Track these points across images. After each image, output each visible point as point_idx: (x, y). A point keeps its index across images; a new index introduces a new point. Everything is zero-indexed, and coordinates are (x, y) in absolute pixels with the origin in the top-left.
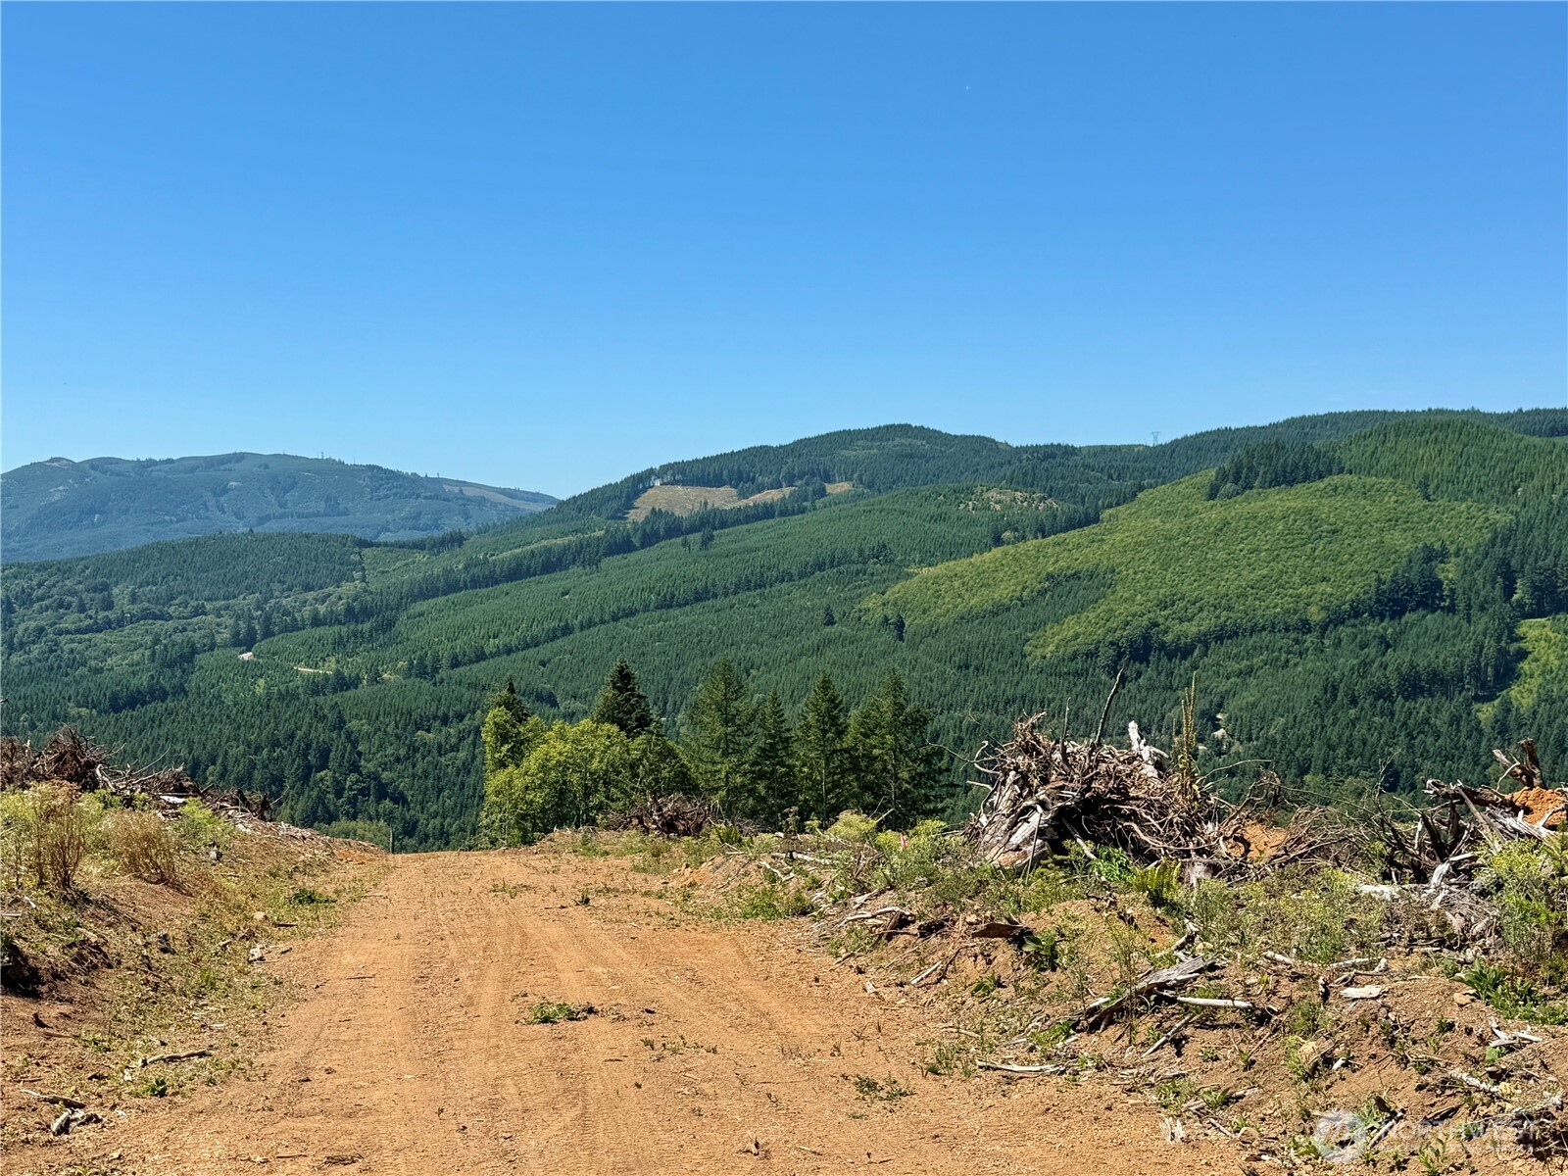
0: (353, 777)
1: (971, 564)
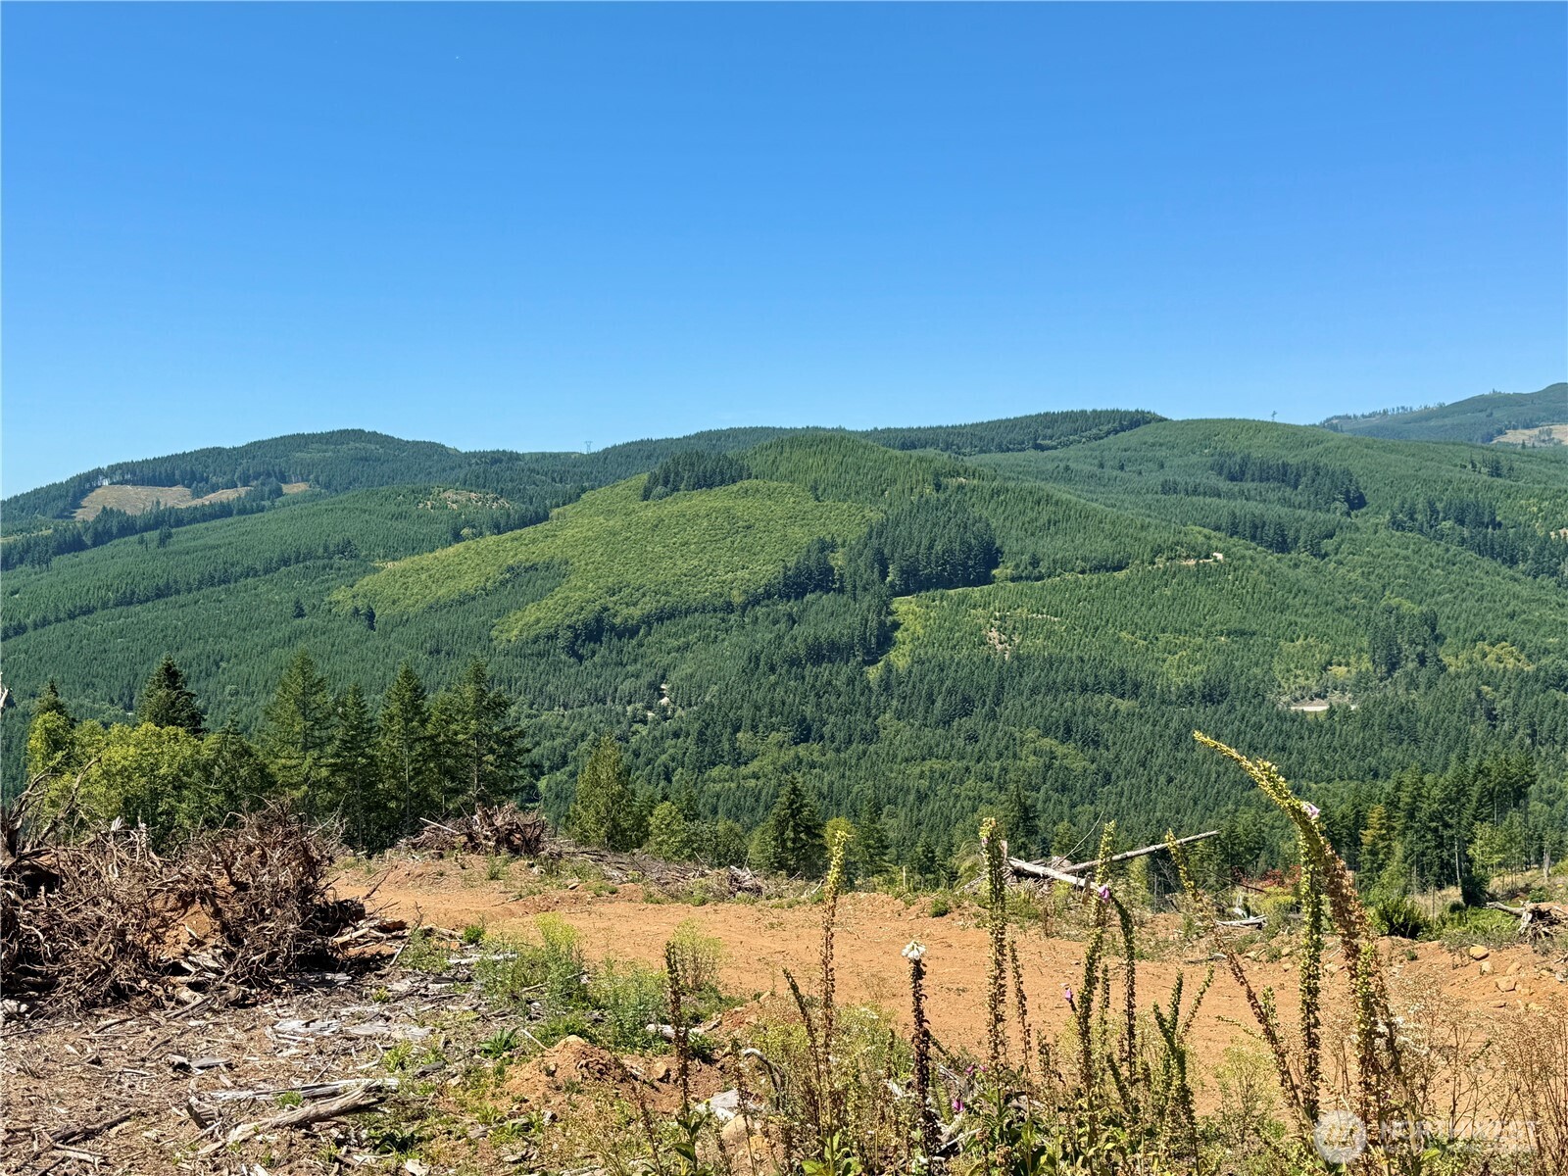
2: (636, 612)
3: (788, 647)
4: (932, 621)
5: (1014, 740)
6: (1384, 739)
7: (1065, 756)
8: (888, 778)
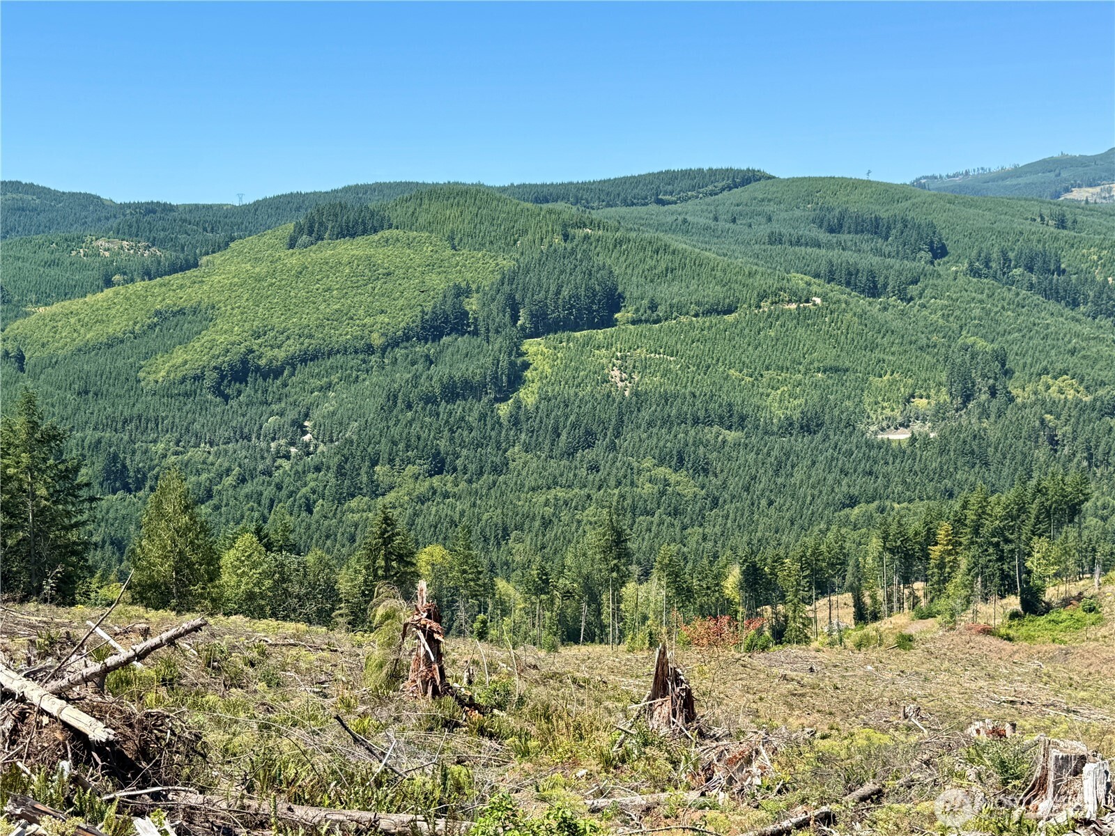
1: (86, 303)
2: (281, 354)
3: (424, 385)
4: (559, 361)
5: (632, 469)
7: (678, 483)
8: (515, 506)
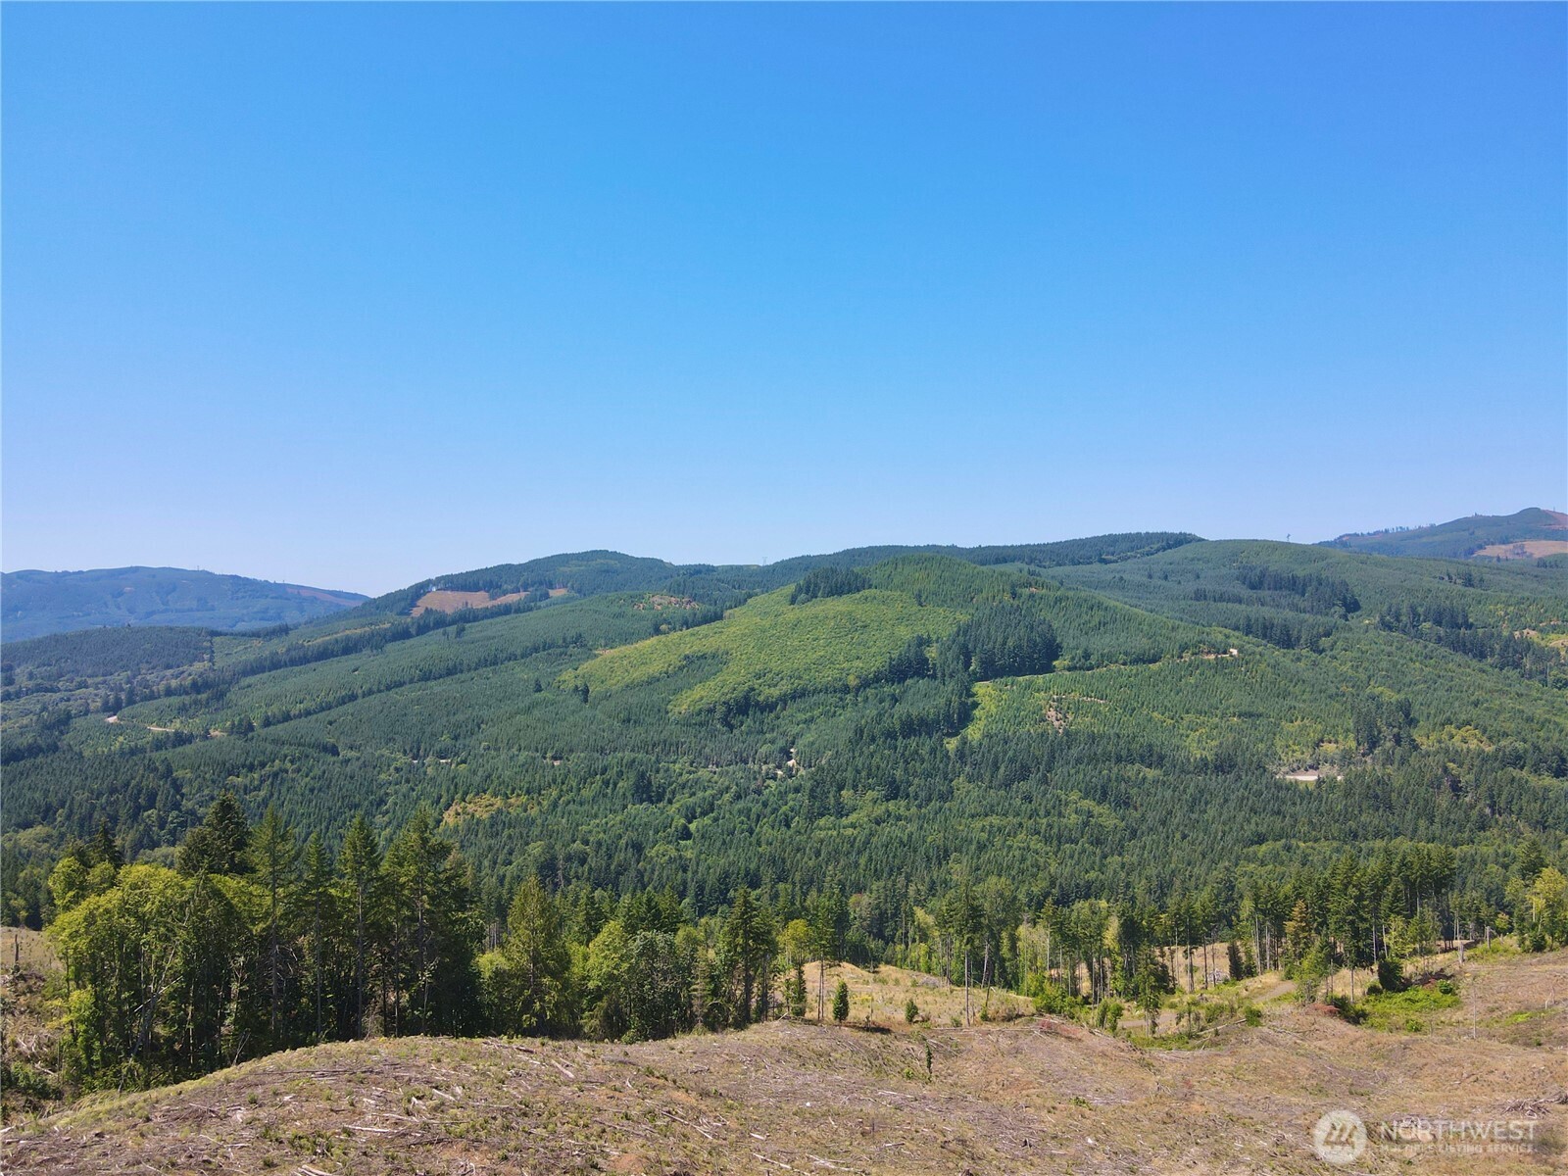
0: (175, 813)
1: (636, 648)
2: (776, 692)
3: (886, 722)
5: (1060, 801)
6: (1364, 807)
7: (1101, 815)
8: (956, 830)
